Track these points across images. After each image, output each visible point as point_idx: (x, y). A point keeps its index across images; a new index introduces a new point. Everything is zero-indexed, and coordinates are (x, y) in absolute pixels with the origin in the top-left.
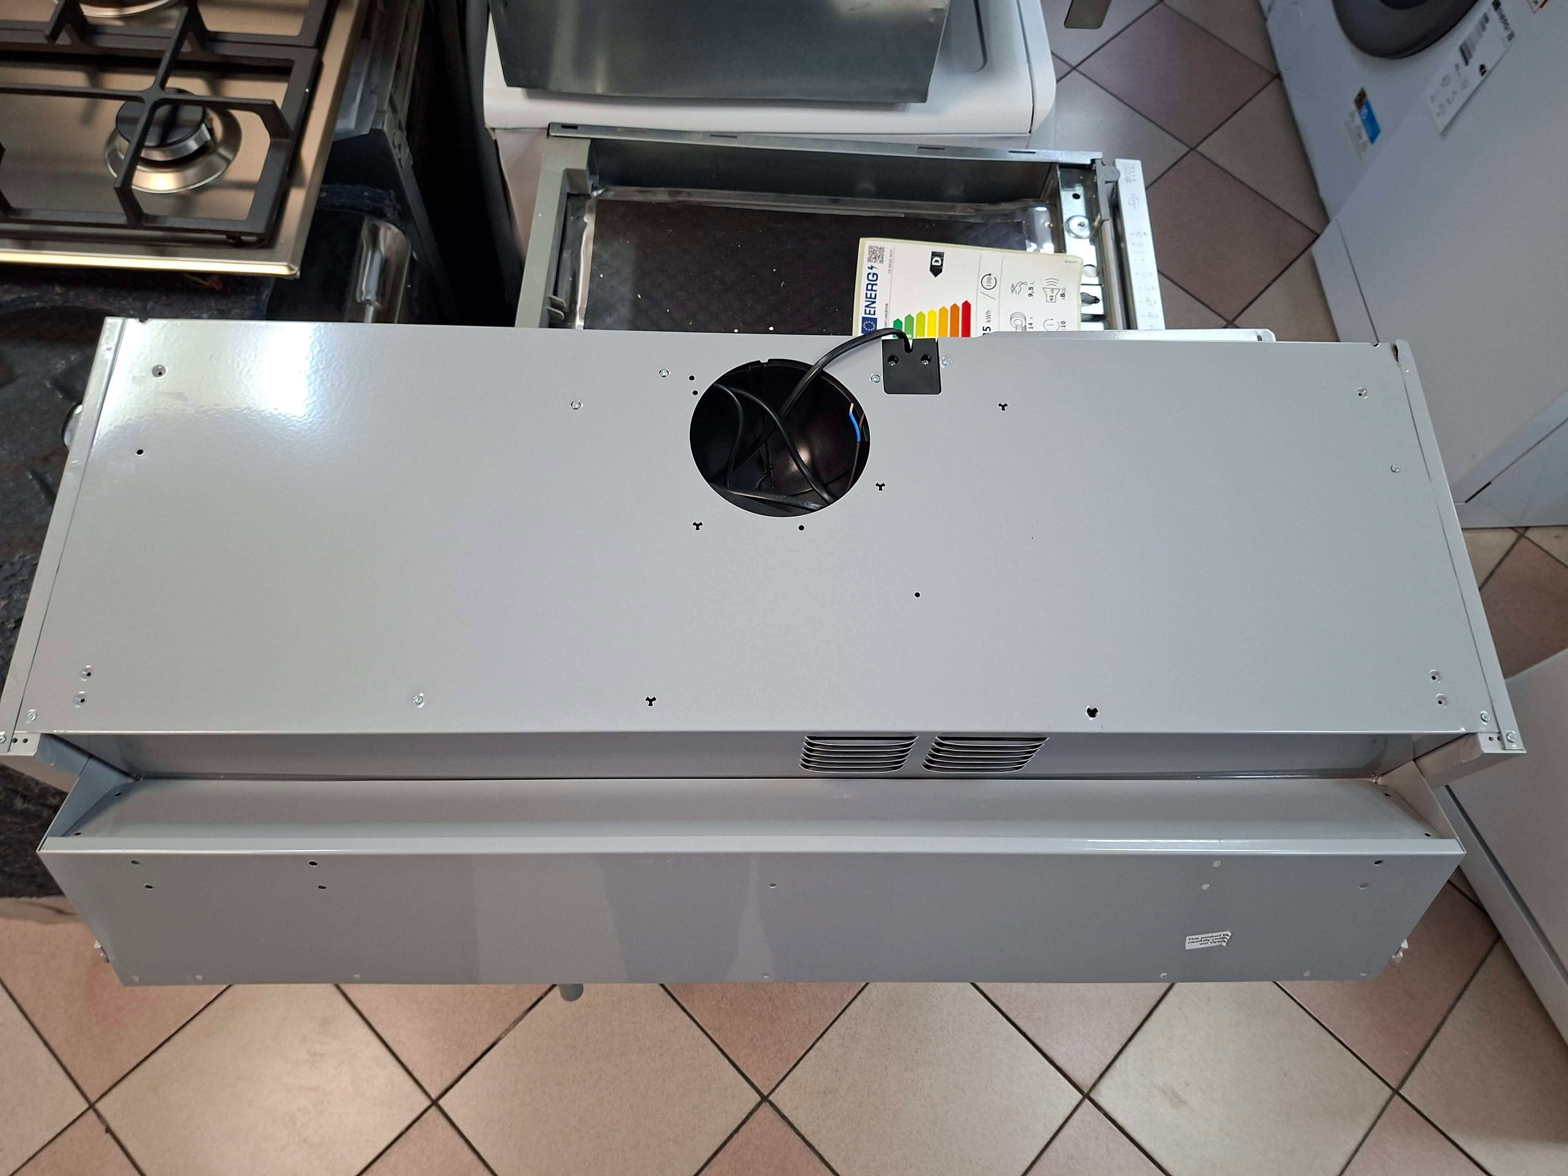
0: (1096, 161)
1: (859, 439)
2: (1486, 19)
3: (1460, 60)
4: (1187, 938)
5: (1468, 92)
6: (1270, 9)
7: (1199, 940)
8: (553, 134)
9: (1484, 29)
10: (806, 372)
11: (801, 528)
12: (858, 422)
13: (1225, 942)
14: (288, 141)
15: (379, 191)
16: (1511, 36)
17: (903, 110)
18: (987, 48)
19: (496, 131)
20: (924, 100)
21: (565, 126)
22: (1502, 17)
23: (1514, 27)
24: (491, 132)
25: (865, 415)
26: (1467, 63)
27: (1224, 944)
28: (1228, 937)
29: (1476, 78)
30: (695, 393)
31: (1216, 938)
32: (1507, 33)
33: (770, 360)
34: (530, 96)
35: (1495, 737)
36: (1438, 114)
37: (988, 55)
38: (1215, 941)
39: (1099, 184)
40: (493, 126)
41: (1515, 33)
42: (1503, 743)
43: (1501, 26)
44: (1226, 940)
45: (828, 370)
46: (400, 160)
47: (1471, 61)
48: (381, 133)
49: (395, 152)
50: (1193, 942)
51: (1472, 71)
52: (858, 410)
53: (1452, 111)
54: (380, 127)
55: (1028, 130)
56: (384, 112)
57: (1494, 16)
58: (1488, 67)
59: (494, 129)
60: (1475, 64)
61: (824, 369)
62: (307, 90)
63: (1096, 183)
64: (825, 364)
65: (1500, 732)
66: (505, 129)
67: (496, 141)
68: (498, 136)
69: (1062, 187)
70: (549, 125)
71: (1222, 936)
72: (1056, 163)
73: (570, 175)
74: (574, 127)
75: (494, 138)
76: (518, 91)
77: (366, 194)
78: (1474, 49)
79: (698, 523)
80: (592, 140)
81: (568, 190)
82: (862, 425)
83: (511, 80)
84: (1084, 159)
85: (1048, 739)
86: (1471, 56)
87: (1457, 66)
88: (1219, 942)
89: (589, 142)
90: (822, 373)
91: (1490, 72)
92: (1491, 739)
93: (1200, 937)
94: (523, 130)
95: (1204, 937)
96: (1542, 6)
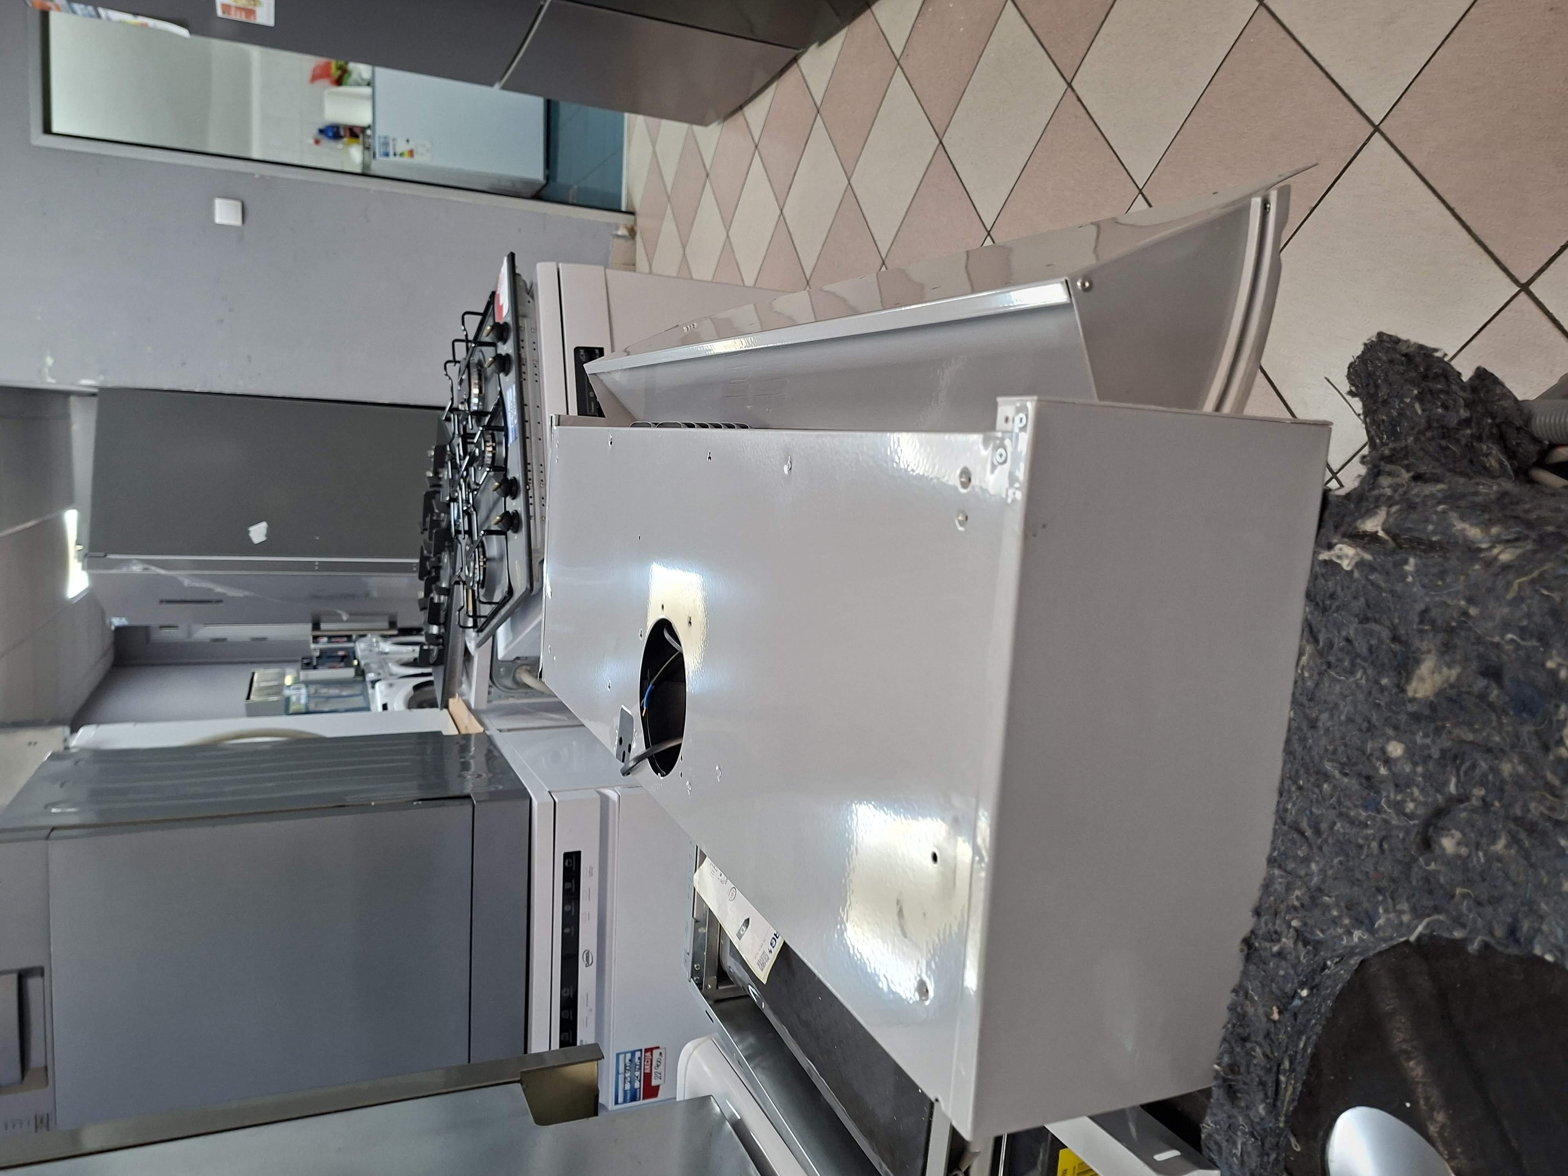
96: (658, 1048)
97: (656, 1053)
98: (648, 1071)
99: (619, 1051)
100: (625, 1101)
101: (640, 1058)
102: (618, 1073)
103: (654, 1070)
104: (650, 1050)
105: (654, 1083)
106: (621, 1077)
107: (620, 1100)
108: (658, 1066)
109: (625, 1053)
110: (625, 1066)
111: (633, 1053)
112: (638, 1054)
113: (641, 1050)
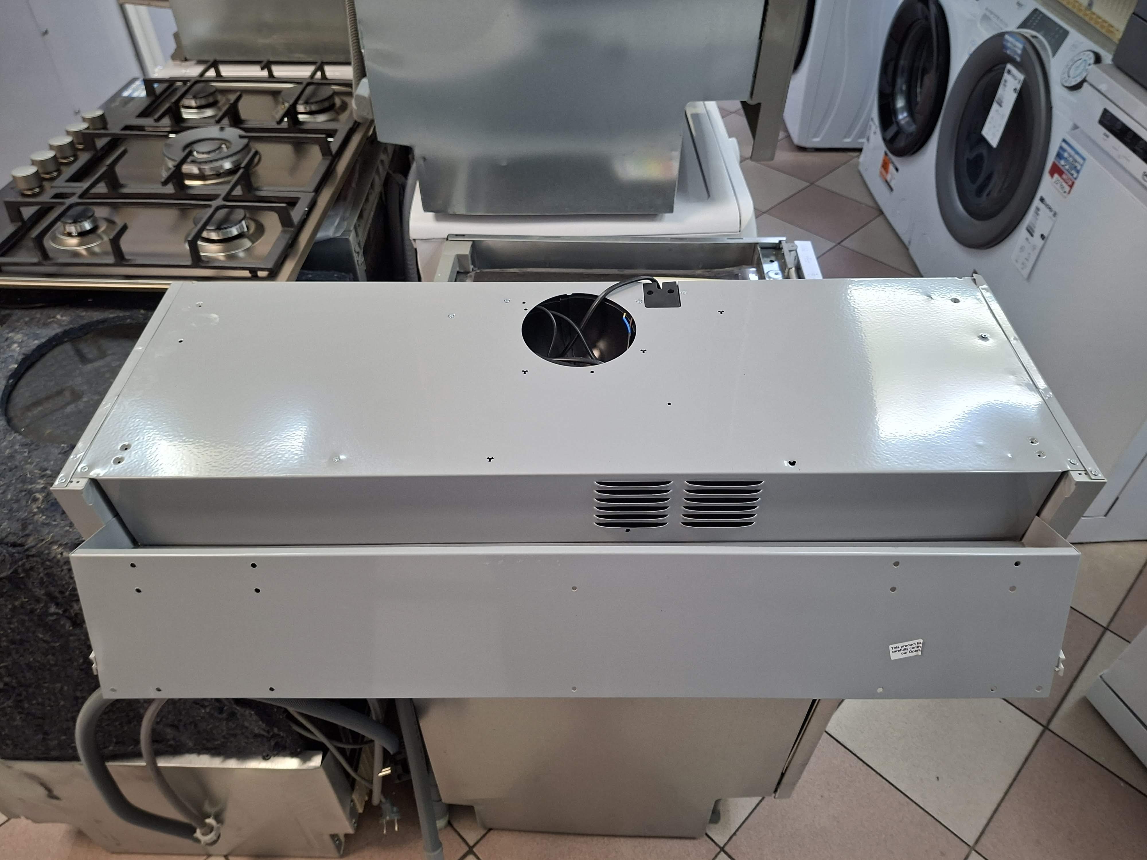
0: (782, 242)
1: (630, 331)
2: (1038, 209)
3: (1028, 235)
4: (890, 646)
5: (1037, 251)
6: (910, 242)
7: (899, 649)
8: (450, 239)
9: (1038, 214)
10: (594, 300)
11: (592, 372)
12: (629, 322)
13: (920, 650)
14: (293, 229)
15: (343, 274)
16: (1055, 214)
17: (660, 220)
18: (709, 187)
19: (417, 241)
20: (671, 211)
21: (457, 235)
22: (1047, 206)
23: (1055, 208)
24: (413, 242)
25: (633, 319)
26: (1032, 236)
27: (920, 653)
28: (921, 645)
29: (1040, 242)
30: (526, 310)
31: (912, 646)
32: (1052, 213)
33: (573, 294)
34: (438, 219)
35: (1083, 473)
36: (1022, 269)
37: (710, 193)
38: (912, 650)
39: (785, 254)
40: (415, 238)
41: (1057, 211)
42: (1089, 476)
43: (1048, 211)
44: (920, 649)
45: (609, 298)
46: (358, 261)
47: (1034, 234)
48: (347, 240)
49: (355, 255)
50: (895, 652)
51: (1037, 240)
52: (629, 316)
53: (1030, 265)
54: (347, 237)
55: (738, 230)
56: (350, 231)
57: (1042, 206)
58: (1046, 235)
59: (414, 240)
60: (1037, 234)
61: (606, 297)
62: (307, 209)
63: (783, 253)
64: (606, 294)
65: (1086, 470)
66: (422, 239)
67: (416, 249)
68: (418, 245)
69: (763, 258)
70: (448, 235)
71: (917, 645)
72: (758, 243)
73: (460, 258)
74: (463, 235)
75: (415, 247)
76: (431, 215)
77: (336, 275)
78: (1035, 227)
79: (525, 370)
80: (473, 241)
81: (458, 269)
82: (632, 325)
83: (427, 208)
84: (775, 240)
85: (763, 482)
86: (1034, 231)
87: (1027, 239)
88: (916, 651)
89: (471, 243)
90: (604, 300)
91: (1048, 237)
92: (1080, 474)
93: (899, 645)
94: (433, 240)
95: (903, 645)
96: (1069, 193)
97: (1067, 188)
98: (1064, 176)
99: (1086, 162)
100: (1061, 148)
101: (1072, 175)
102: (1077, 153)
103: (1061, 180)
104: (1071, 186)
105: (1056, 176)
106: (1072, 153)
107: (1065, 146)
108: (1061, 185)
109: (1082, 165)
110: (1076, 161)
111: (1078, 172)
112: (1075, 175)
113: (1076, 179)
